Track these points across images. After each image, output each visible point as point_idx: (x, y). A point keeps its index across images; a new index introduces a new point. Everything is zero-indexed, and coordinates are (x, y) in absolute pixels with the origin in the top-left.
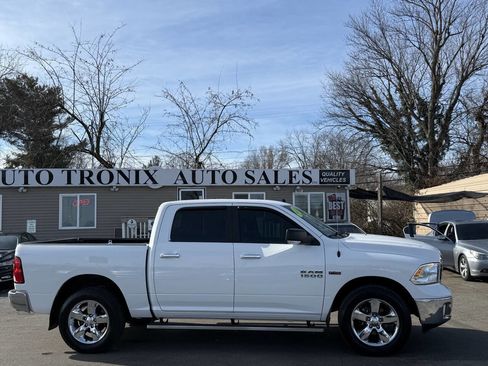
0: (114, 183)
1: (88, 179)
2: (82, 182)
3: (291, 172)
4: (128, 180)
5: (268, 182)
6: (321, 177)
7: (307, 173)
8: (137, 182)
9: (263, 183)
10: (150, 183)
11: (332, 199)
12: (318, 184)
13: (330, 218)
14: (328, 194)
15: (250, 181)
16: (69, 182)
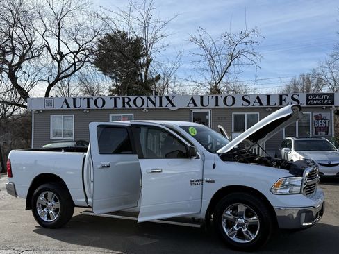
0: (145, 106)
1: (128, 103)
2: (124, 106)
3: (281, 96)
4: (154, 104)
5: (261, 104)
6: (308, 99)
7: (295, 97)
8: (161, 105)
9: (257, 105)
10: (170, 106)
11: (318, 118)
12: (305, 105)
13: (316, 133)
14: (314, 114)
15: (246, 104)
16: (115, 106)
